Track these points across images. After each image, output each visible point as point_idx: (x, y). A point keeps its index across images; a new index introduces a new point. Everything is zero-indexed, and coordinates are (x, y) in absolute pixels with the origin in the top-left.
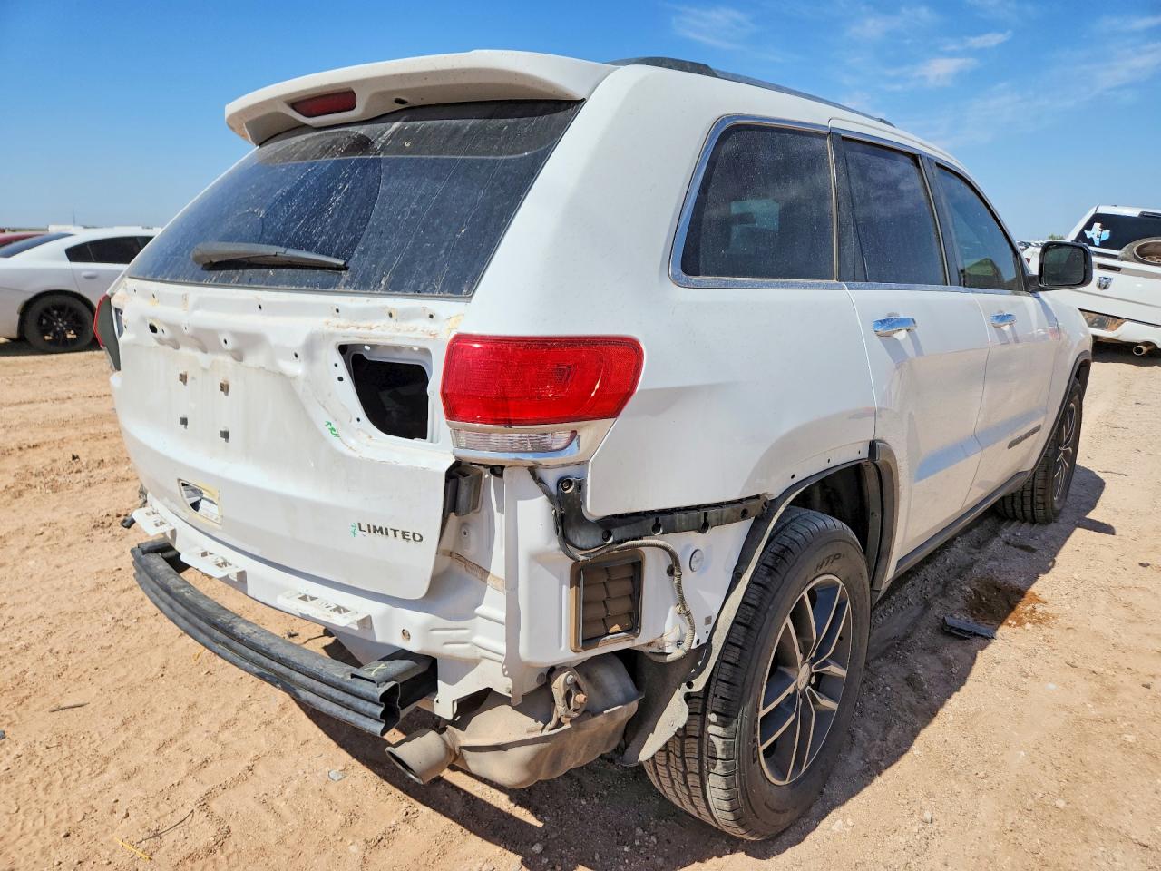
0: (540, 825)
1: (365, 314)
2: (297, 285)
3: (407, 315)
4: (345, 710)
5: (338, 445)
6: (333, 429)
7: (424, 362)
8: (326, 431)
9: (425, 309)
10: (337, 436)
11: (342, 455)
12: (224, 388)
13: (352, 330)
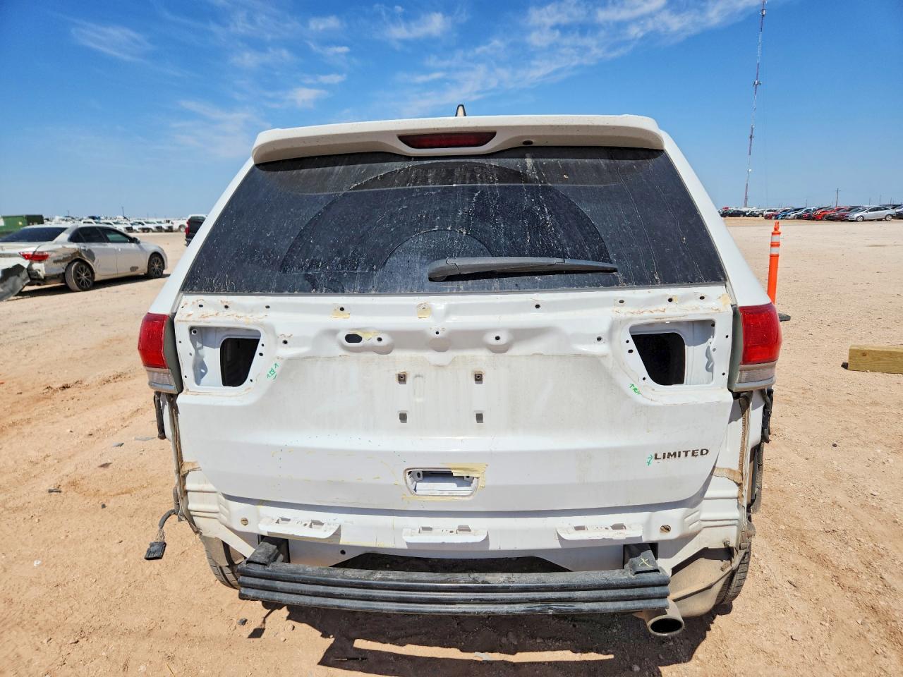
0: (611, 656)
1: (649, 302)
2: (571, 286)
3: (684, 299)
4: (629, 602)
5: (640, 399)
6: (635, 389)
7: (679, 331)
8: (631, 392)
9: (695, 294)
10: (639, 393)
11: (647, 407)
12: (478, 378)
13: (646, 314)
